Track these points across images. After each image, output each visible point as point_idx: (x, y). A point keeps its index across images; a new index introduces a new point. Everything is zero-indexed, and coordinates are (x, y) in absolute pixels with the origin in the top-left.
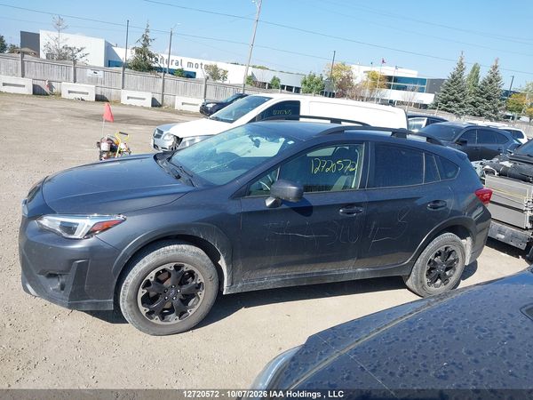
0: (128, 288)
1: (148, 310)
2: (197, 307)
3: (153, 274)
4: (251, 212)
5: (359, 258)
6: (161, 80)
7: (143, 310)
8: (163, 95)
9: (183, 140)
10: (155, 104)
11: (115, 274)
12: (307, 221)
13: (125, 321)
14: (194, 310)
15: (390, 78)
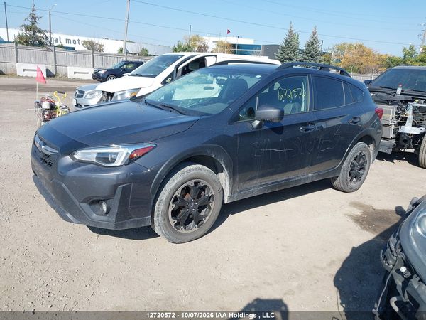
0: (162, 204)
1: (176, 222)
2: (209, 215)
3: (179, 191)
4: (244, 133)
5: (311, 165)
6: (52, 54)
7: (173, 222)
8: (56, 66)
9: (115, 95)
10: (49, 74)
11: (153, 193)
12: (280, 138)
13: (157, 235)
14: (207, 218)
15: (234, 46)
